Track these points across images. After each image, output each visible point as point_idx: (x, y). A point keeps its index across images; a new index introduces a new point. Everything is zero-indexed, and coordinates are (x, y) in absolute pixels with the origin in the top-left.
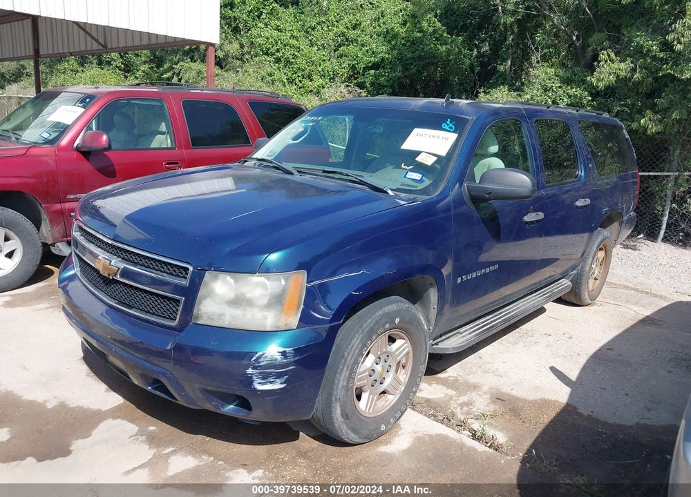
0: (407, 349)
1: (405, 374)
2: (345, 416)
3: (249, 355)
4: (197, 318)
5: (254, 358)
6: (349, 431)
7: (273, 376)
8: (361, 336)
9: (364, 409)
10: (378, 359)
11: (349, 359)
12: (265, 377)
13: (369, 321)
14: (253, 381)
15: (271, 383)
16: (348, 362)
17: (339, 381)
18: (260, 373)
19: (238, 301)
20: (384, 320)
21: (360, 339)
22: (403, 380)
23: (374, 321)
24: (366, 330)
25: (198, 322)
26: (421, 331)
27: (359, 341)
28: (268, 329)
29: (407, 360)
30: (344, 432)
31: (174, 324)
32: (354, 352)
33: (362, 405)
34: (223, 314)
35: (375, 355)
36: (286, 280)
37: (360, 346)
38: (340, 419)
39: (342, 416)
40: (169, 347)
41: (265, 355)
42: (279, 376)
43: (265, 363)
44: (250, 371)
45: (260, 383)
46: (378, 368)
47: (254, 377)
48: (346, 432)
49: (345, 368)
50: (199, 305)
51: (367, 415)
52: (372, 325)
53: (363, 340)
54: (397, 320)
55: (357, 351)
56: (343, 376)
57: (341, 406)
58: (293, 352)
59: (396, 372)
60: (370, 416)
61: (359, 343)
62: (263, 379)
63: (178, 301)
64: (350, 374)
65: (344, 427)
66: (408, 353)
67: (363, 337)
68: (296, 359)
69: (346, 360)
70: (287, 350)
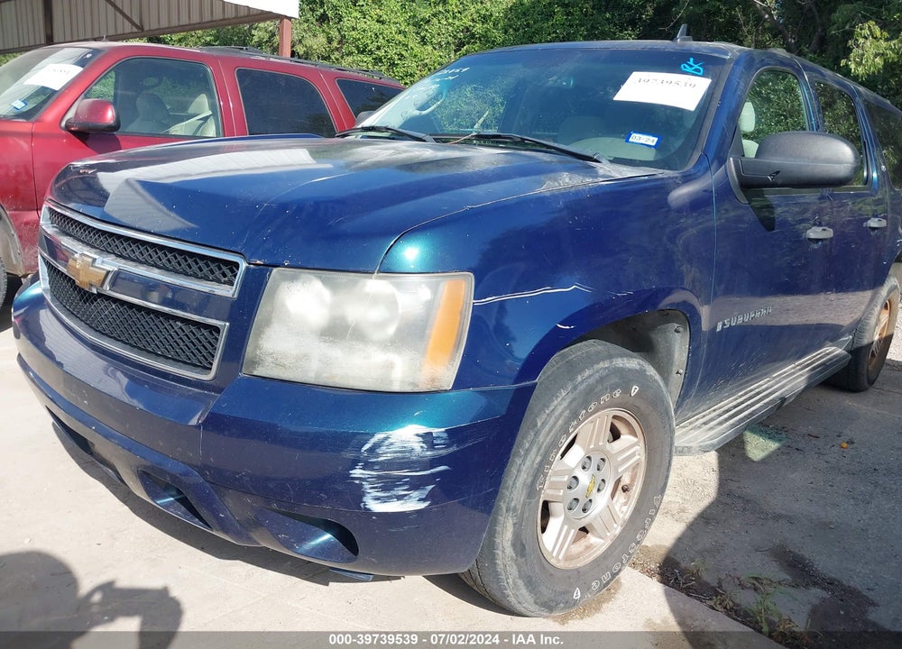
0: (637, 457)
1: (625, 504)
2: (520, 546)
3: (356, 440)
4: (254, 363)
5: (367, 447)
6: (520, 583)
7: (406, 483)
8: (571, 396)
9: (550, 549)
10: (587, 461)
11: (544, 432)
12: (388, 486)
13: (587, 373)
14: (363, 494)
15: (400, 498)
16: (541, 438)
17: (519, 471)
18: (379, 477)
19: (336, 331)
20: (614, 380)
21: (568, 401)
22: (621, 516)
23: (597, 376)
24: (582, 387)
25: (255, 374)
26: (667, 426)
27: (565, 404)
28: (396, 388)
29: (633, 479)
30: (510, 581)
31: (207, 377)
32: (555, 423)
33: (549, 539)
34: (306, 356)
35: (584, 448)
36: (435, 290)
37: (567, 413)
38: (509, 551)
39: (514, 545)
40: (194, 422)
41: (390, 441)
42: (416, 484)
43: (389, 456)
44: (357, 472)
45: (377, 499)
46: (585, 478)
47: (366, 486)
48: (515, 583)
49: (535, 449)
50: (259, 335)
51: (553, 561)
52: (591, 381)
53: (574, 404)
54: (635, 390)
55: (560, 422)
56: (528, 463)
57: (514, 524)
58: (445, 435)
59: (613, 495)
60: (558, 565)
61: (566, 408)
62: (384, 489)
63: (217, 330)
64: (541, 464)
65: (513, 571)
66: (637, 465)
67: (574, 399)
68: (451, 450)
69: (537, 434)
70: (436, 431)
